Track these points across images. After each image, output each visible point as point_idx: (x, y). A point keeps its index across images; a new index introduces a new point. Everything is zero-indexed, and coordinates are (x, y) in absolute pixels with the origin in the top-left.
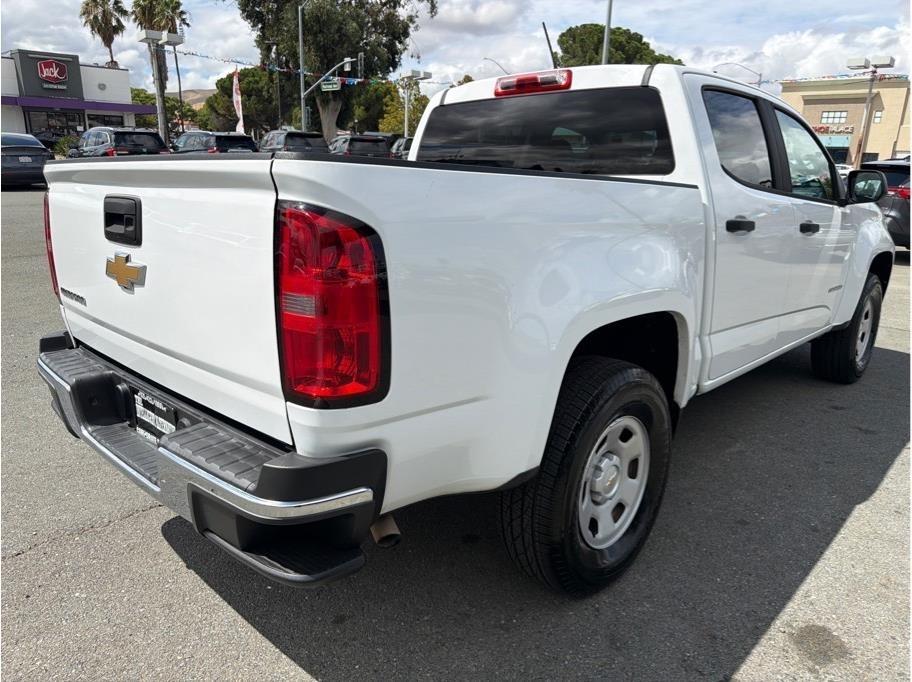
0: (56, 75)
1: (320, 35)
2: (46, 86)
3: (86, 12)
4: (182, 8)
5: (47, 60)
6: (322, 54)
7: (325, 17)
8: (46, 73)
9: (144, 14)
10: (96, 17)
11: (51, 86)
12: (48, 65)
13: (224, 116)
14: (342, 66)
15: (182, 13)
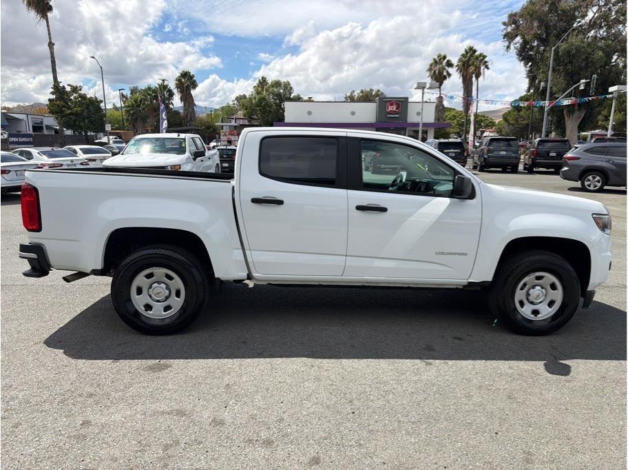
0: (395, 109)
1: (569, 65)
2: (389, 116)
3: (430, 70)
4: (486, 59)
5: (392, 101)
6: (570, 78)
7: (574, 52)
8: (390, 108)
9: (464, 65)
10: (435, 71)
11: (393, 116)
12: (392, 105)
13: (513, 125)
14: (579, 86)
15: (486, 62)
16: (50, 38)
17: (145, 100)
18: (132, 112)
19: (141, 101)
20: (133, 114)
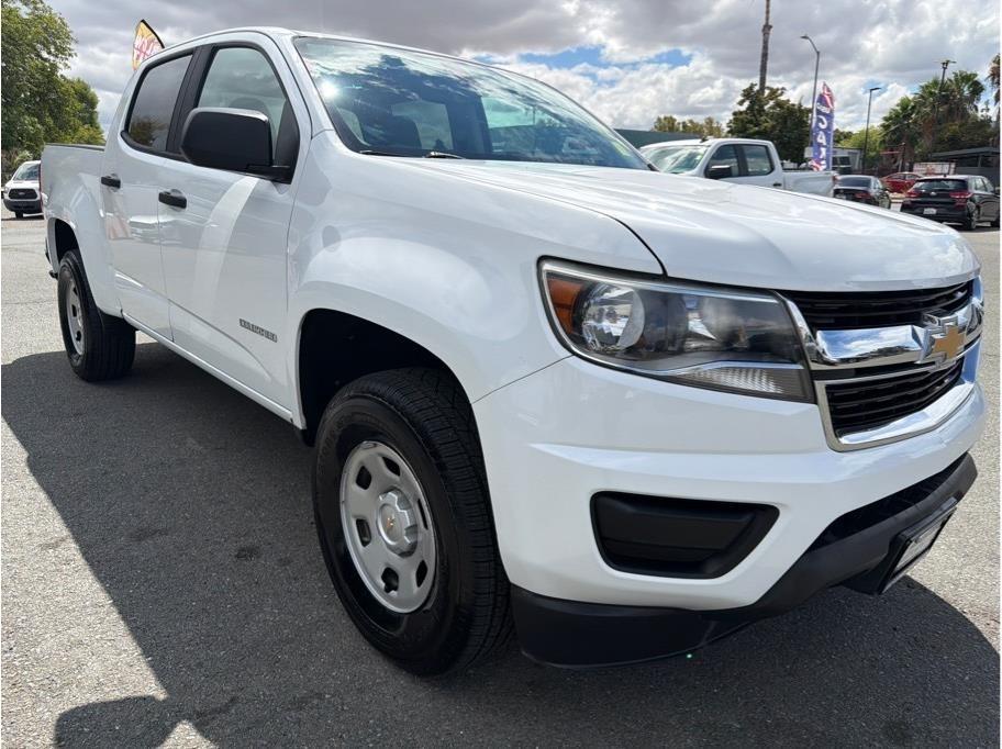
16: (767, 19)
17: (924, 105)
18: (893, 128)
19: (913, 107)
20: (894, 132)
